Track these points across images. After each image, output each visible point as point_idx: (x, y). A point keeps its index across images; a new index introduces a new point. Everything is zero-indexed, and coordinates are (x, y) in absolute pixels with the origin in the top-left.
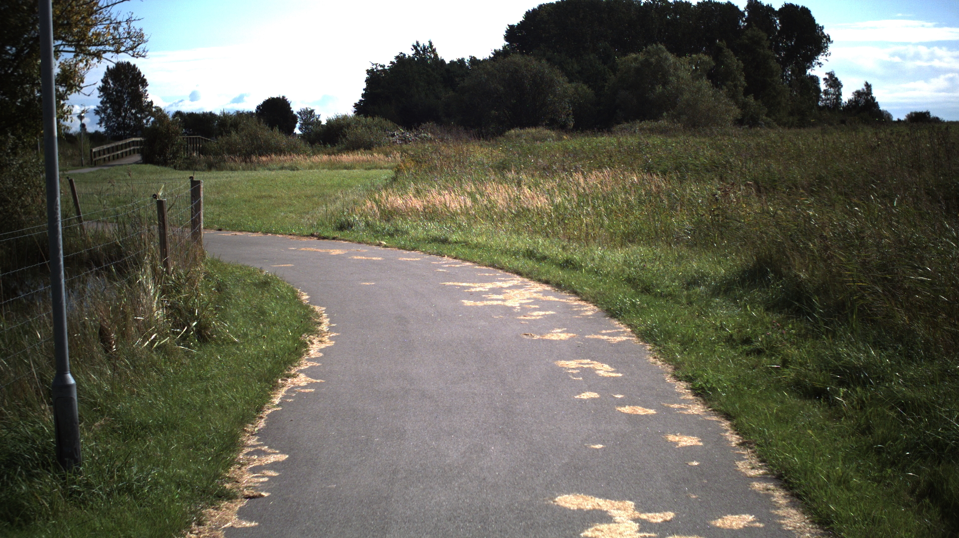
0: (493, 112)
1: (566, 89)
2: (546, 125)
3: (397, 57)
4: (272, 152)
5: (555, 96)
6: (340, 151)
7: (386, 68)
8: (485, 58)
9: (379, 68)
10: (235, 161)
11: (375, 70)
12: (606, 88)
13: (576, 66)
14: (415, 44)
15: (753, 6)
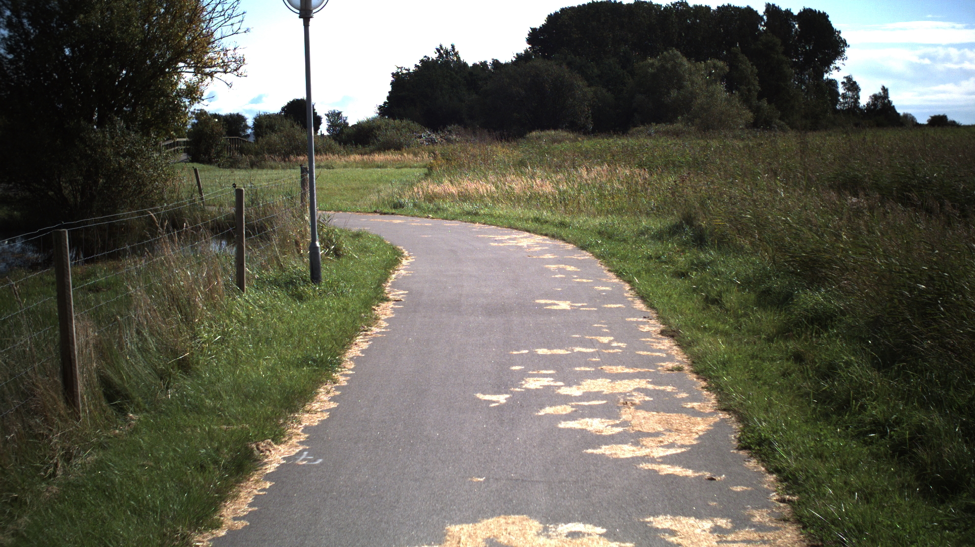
0: (515, 115)
1: (586, 92)
2: (566, 127)
3: (422, 61)
5: (575, 99)
7: (411, 71)
8: (507, 62)
9: (404, 72)
10: (275, 160)
11: (400, 73)
12: (625, 92)
13: (596, 70)
14: (438, 47)
15: (772, 10)
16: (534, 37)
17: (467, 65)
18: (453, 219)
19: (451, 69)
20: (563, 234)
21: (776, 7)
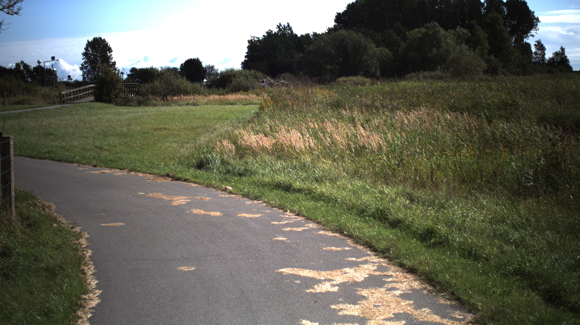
0: (328, 66)
1: (375, 51)
2: (362, 74)
3: (267, 32)
4: (181, 93)
5: (368, 56)
6: (227, 93)
7: (260, 39)
8: (322, 33)
9: (256, 39)
10: (157, 100)
11: (253, 41)
12: (400, 51)
13: (380, 37)
14: (279, 25)
16: (339, 18)
17: (297, 35)
19: (287, 38)
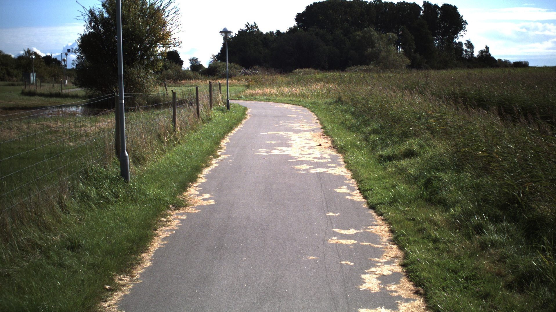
1: (325, 49)
3: (239, 31)
5: (319, 53)
8: (284, 32)
12: (345, 48)
13: (331, 37)
15: (427, 5)
16: (299, 18)
17: (263, 33)
18: (261, 101)
19: (255, 36)
20: (300, 104)
21: (429, 3)
